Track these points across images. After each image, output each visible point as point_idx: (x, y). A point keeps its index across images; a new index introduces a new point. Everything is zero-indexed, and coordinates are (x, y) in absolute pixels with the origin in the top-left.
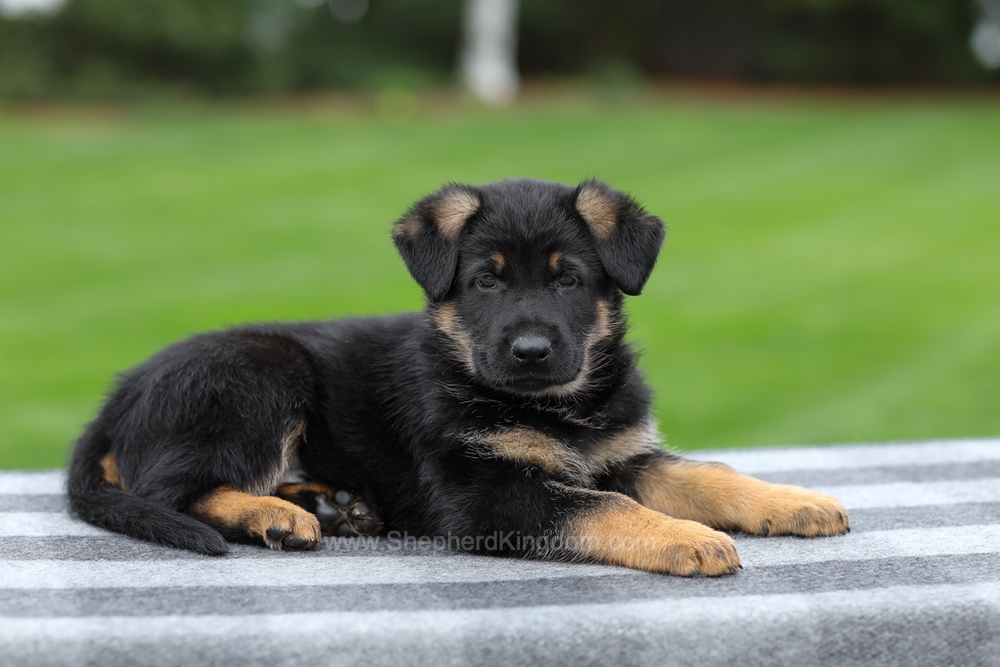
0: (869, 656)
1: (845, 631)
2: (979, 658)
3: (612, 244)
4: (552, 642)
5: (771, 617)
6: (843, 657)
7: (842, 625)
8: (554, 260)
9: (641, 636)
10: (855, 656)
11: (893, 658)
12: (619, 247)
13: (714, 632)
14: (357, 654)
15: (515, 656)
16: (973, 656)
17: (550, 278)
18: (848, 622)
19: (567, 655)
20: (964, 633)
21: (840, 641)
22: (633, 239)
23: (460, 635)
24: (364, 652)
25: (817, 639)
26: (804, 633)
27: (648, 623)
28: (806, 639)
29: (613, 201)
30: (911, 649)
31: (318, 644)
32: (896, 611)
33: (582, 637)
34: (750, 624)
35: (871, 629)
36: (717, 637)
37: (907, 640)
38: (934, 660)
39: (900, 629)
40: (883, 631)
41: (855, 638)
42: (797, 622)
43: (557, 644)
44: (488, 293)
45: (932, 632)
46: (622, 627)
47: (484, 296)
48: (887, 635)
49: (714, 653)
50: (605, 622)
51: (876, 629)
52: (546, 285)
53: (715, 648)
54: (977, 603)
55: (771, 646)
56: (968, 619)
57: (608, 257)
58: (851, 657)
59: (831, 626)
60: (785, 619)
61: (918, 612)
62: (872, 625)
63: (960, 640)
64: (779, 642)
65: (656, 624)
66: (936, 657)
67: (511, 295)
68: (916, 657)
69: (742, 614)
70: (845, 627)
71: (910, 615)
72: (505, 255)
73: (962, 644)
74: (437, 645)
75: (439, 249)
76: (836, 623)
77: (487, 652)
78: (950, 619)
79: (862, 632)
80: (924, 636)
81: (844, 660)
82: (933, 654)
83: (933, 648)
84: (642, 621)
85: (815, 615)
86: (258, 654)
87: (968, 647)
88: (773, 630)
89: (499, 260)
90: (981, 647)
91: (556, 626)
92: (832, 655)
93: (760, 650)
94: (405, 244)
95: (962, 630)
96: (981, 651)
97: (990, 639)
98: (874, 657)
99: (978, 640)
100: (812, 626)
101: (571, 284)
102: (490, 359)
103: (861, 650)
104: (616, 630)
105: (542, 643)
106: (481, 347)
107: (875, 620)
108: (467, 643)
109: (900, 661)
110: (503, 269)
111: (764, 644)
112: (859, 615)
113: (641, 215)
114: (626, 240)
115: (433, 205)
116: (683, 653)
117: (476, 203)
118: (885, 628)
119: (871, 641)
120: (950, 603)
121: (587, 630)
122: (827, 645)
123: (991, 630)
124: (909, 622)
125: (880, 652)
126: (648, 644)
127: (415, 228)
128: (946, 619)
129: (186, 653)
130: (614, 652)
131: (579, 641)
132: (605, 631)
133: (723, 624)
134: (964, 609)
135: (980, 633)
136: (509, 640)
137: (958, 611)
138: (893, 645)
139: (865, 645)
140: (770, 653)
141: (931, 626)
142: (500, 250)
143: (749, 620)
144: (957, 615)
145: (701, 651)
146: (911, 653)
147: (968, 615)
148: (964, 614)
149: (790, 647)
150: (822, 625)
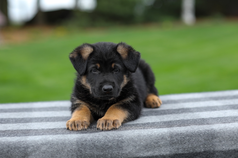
0: (183, 143)
1: (176, 137)
2: (213, 143)
3: (127, 60)
4: (99, 141)
5: (157, 134)
6: (176, 144)
7: (176, 135)
8: (113, 65)
9: (123, 139)
10: (179, 143)
11: (190, 144)
12: (129, 60)
13: (142, 138)
14: (49, 145)
15: (90, 145)
16: (211, 143)
17: (112, 70)
18: (177, 135)
19: (103, 145)
20: (208, 137)
21: (175, 140)
22: (132, 58)
23: (75, 140)
24: (50, 145)
25: (169, 139)
26: (165, 138)
27: (125, 136)
28: (166, 139)
29: (127, 49)
30: (194, 141)
31: (39, 143)
32: (190, 132)
33: (107, 140)
34: (151, 136)
35: (183, 136)
36: (142, 139)
37: (193, 139)
38: (201, 144)
39: (191, 136)
40: (187, 137)
41: (179, 139)
42: (164, 135)
43: (100, 142)
44: (95, 73)
45: (200, 137)
46: (118, 137)
47: (94, 74)
48: (188, 138)
49: (142, 143)
50: (113, 136)
51: (184, 137)
52: (111, 72)
53: (142, 142)
54: (212, 129)
55: (157, 141)
56: (209, 133)
57: (126, 63)
58: (178, 144)
59: (173, 136)
60: (161, 134)
61: (196, 132)
62: (184, 135)
63: (207, 139)
64: (159, 140)
65: (127, 136)
66: (201, 143)
67: (101, 75)
68: (196, 143)
69: (150, 133)
70: (177, 136)
71: (194, 133)
72: (100, 64)
73: (208, 140)
74: (69, 143)
75: (82, 62)
76: (174, 135)
77: (82, 144)
78: (204, 133)
79: (181, 137)
80: (198, 138)
81: (176, 145)
82: (200, 143)
83: (200, 141)
84: (123, 136)
85: (169, 133)
86: (23, 146)
87: (210, 141)
88: (157, 137)
89: (98, 65)
90: (213, 141)
91: (101, 137)
92: (173, 143)
93: (154, 142)
94: (73, 60)
95: (208, 136)
96: (213, 142)
97: (215, 138)
98: (184, 144)
99: (212, 139)
100: (168, 136)
101: (117, 71)
102: (96, 91)
103: (181, 142)
104: (116, 138)
105: (96, 142)
106: (93, 87)
107: (184, 134)
108: (77, 142)
109: (191, 144)
110: (99, 68)
111: (155, 141)
112: (180, 133)
113: (134, 52)
114: (131, 58)
115: (80, 49)
116: (134, 144)
117: (92, 50)
118: (187, 136)
119: (183, 140)
120: (205, 129)
121: (108, 138)
122: (172, 141)
123: (216, 136)
124: (193, 134)
125: (186, 142)
126: (125, 141)
127: (75, 56)
128: (203, 133)
129: (5, 146)
130: (115, 144)
131: (106, 141)
132: (113, 138)
133: (144, 136)
134: (208, 131)
135: (212, 137)
136: (88, 141)
137: (206, 131)
138: (189, 141)
139: (182, 141)
140: (157, 143)
141: (200, 135)
142: (99, 63)
143: (151, 135)
144: (206, 132)
145: (138, 143)
146: (194, 142)
147: (209, 132)
148: (208, 132)
149: (162, 142)
150: (170, 136)
